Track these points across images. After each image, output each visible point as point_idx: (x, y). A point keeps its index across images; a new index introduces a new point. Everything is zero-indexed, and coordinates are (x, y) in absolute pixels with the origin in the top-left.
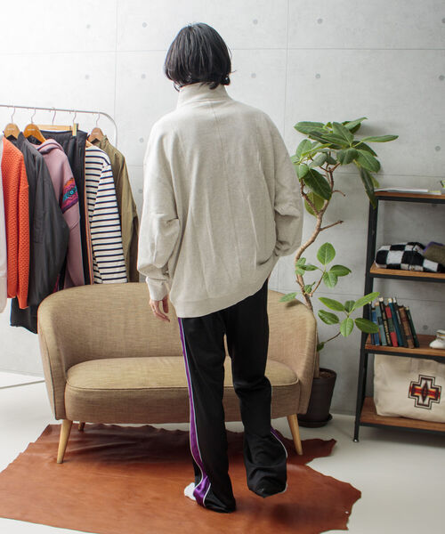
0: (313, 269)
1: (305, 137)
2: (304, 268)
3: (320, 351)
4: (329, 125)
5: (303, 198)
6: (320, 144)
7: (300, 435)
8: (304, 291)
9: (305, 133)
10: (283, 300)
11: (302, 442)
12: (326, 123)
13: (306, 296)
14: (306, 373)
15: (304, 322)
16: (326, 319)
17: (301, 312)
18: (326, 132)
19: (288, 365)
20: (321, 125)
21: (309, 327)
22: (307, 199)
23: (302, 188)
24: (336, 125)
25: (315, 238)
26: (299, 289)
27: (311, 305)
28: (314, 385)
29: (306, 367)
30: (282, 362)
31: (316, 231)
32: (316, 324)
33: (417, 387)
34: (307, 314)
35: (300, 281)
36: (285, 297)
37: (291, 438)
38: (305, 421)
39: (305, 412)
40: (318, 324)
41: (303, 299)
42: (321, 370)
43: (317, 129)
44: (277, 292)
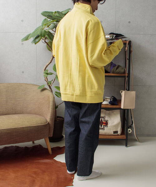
0: (51, 74)
1: (46, 18)
2: (47, 74)
3: (57, 109)
4: (55, 12)
5: (46, 44)
6: (52, 20)
7: (50, 146)
8: (48, 84)
9: (45, 16)
10: (39, 88)
11: (52, 149)
12: (54, 12)
13: (49, 86)
14: (51, 119)
15: (49, 97)
16: (58, 95)
17: (47, 93)
18: (54, 15)
19: (43, 116)
20: (52, 13)
21: (51, 100)
22: (47, 44)
23: (45, 40)
24: (58, 12)
25: (51, 61)
26: (46, 83)
27: (51, 90)
28: (55, 124)
29: (51, 116)
30: (40, 115)
31: (52, 58)
32: (54, 98)
34: (50, 93)
35: (46, 80)
36: (40, 87)
37: (46, 147)
38: (52, 140)
39: (52, 136)
40: (55, 98)
41: (48, 87)
42: (58, 117)
43: (50, 14)
44: (36, 85)
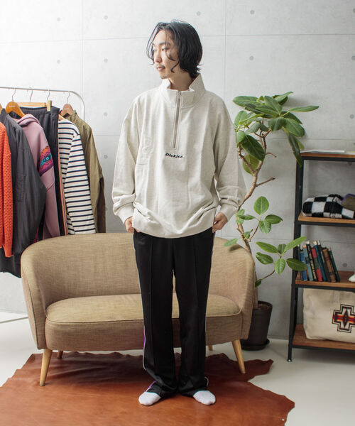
0: (251, 219)
1: (242, 109)
2: (243, 218)
3: (258, 287)
4: (262, 98)
5: (241, 160)
6: (254, 114)
7: (243, 357)
8: (244, 237)
9: (241, 105)
10: (226, 245)
11: (245, 363)
12: (259, 97)
13: (245, 241)
14: (246, 305)
15: (244, 262)
16: (263, 260)
17: (241, 254)
18: (259, 104)
19: (231, 299)
20: (255, 99)
21: (248, 267)
22: (245, 160)
23: (240, 152)
24: (267, 98)
25: (252, 193)
26: (240, 235)
27: (250, 249)
28: (254, 315)
29: (246, 300)
30: (226, 296)
31: (253, 187)
32: (254, 264)
33: (339, 315)
34: (247, 256)
35: (240, 228)
36: (228, 242)
37: (235, 360)
38: (247, 346)
39: (246, 337)
40: (256, 264)
41: (242, 243)
42: (260, 302)
43: (252, 102)
44: (222, 239)
